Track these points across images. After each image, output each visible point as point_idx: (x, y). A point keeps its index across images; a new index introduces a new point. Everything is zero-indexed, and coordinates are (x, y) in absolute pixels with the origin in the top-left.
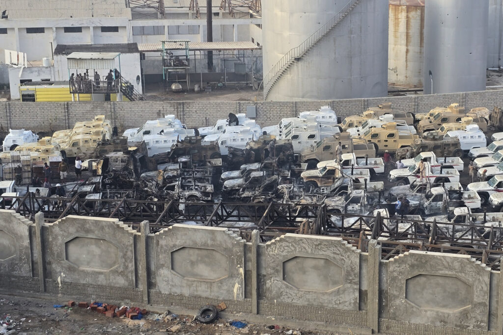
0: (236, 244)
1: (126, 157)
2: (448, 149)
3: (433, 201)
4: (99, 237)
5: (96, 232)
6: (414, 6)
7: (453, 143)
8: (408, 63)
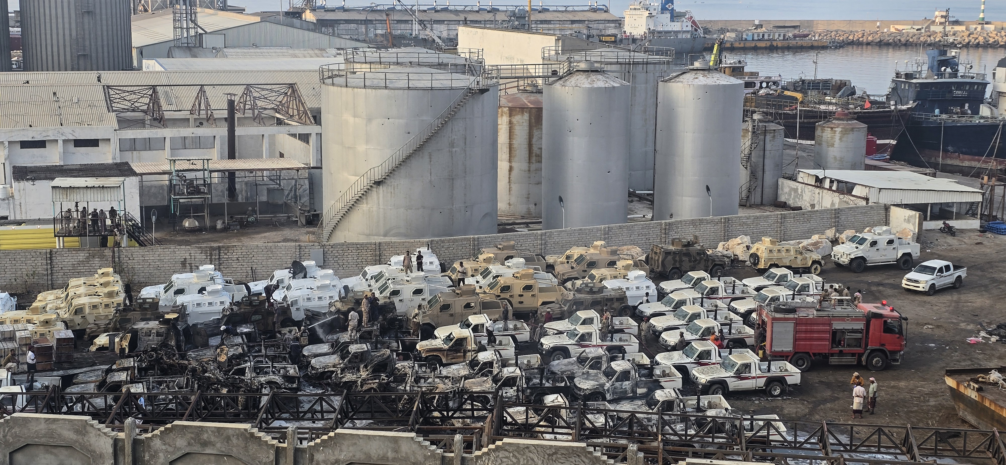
0: (429, 456)
1: (163, 328)
2: (610, 305)
3: (617, 380)
4: (223, 452)
5: (218, 445)
6: (519, 108)
7: (618, 297)
8: (513, 186)
